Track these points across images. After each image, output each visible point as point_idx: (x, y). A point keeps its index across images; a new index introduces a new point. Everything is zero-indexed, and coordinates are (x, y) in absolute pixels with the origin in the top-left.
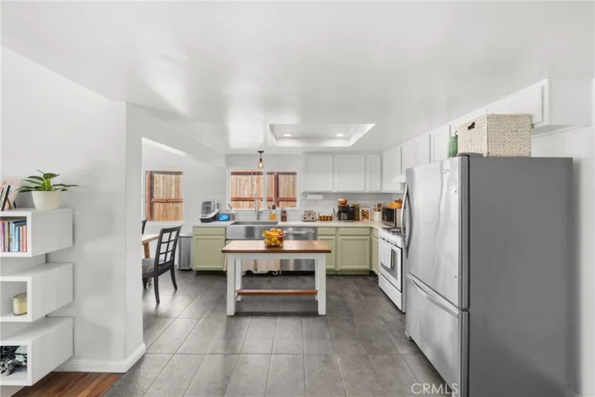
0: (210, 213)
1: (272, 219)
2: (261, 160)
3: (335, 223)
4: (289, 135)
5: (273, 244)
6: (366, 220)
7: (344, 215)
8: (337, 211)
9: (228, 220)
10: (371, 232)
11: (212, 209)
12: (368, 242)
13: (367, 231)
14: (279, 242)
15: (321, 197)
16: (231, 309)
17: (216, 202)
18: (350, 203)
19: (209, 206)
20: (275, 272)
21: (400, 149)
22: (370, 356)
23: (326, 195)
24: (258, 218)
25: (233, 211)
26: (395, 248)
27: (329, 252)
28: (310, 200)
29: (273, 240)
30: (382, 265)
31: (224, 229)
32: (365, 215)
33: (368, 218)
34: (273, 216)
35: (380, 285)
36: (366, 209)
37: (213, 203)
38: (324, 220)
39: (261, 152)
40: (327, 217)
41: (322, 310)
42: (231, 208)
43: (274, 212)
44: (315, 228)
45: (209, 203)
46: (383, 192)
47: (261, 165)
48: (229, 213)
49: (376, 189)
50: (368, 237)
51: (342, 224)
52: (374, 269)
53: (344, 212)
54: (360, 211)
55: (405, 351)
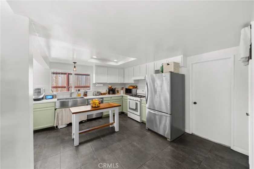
0: (41, 95)
1: (79, 96)
2: (75, 67)
3: (107, 96)
4: (95, 57)
5: (96, 106)
6: (118, 94)
7: (111, 92)
8: (108, 90)
9: (53, 98)
10: (122, 98)
11: (42, 93)
12: (121, 101)
13: (121, 98)
14: (99, 105)
15: (102, 85)
16: (76, 143)
17: (43, 89)
18: (113, 87)
19: (39, 91)
20: (84, 121)
21: (133, 68)
22: (143, 138)
23: (104, 84)
24: (71, 96)
25: (55, 93)
26: (137, 102)
27: (120, 106)
28: (97, 86)
29: (96, 104)
30: (130, 109)
31: (54, 103)
32: (118, 92)
33: (119, 93)
34: (79, 95)
35: (128, 116)
36: (118, 90)
37: (42, 89)
38: (103, 95)
39: (75, 63)
40: (105, 93)
41: (117, 129)
42: (53, 92)
43: (79, 92)
44: (102, 98)
45: (39, 89)
46: (124, 83)
47: (75, 69)
48: (52, 94)
49: (122, 82)
50: (121, 100)
51: (111, 96)
52: (124, 111)
53: (111, 91)
54: (116, 90)
55: (148, 133)
